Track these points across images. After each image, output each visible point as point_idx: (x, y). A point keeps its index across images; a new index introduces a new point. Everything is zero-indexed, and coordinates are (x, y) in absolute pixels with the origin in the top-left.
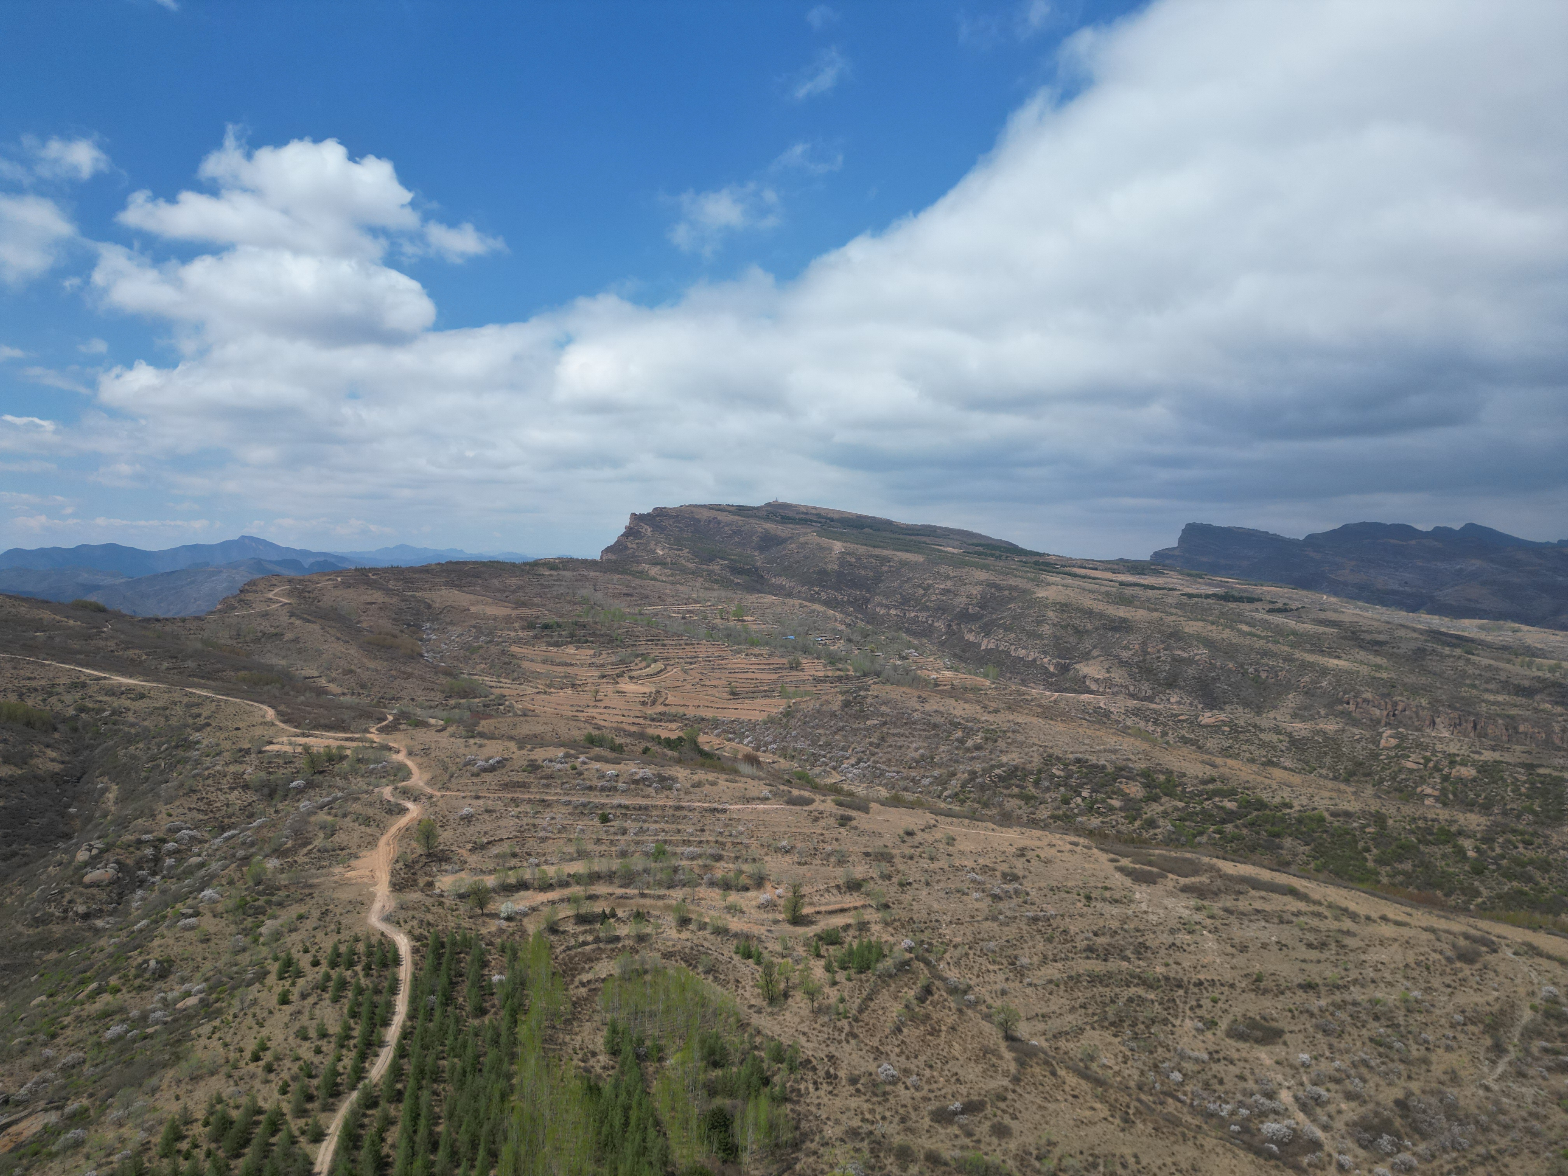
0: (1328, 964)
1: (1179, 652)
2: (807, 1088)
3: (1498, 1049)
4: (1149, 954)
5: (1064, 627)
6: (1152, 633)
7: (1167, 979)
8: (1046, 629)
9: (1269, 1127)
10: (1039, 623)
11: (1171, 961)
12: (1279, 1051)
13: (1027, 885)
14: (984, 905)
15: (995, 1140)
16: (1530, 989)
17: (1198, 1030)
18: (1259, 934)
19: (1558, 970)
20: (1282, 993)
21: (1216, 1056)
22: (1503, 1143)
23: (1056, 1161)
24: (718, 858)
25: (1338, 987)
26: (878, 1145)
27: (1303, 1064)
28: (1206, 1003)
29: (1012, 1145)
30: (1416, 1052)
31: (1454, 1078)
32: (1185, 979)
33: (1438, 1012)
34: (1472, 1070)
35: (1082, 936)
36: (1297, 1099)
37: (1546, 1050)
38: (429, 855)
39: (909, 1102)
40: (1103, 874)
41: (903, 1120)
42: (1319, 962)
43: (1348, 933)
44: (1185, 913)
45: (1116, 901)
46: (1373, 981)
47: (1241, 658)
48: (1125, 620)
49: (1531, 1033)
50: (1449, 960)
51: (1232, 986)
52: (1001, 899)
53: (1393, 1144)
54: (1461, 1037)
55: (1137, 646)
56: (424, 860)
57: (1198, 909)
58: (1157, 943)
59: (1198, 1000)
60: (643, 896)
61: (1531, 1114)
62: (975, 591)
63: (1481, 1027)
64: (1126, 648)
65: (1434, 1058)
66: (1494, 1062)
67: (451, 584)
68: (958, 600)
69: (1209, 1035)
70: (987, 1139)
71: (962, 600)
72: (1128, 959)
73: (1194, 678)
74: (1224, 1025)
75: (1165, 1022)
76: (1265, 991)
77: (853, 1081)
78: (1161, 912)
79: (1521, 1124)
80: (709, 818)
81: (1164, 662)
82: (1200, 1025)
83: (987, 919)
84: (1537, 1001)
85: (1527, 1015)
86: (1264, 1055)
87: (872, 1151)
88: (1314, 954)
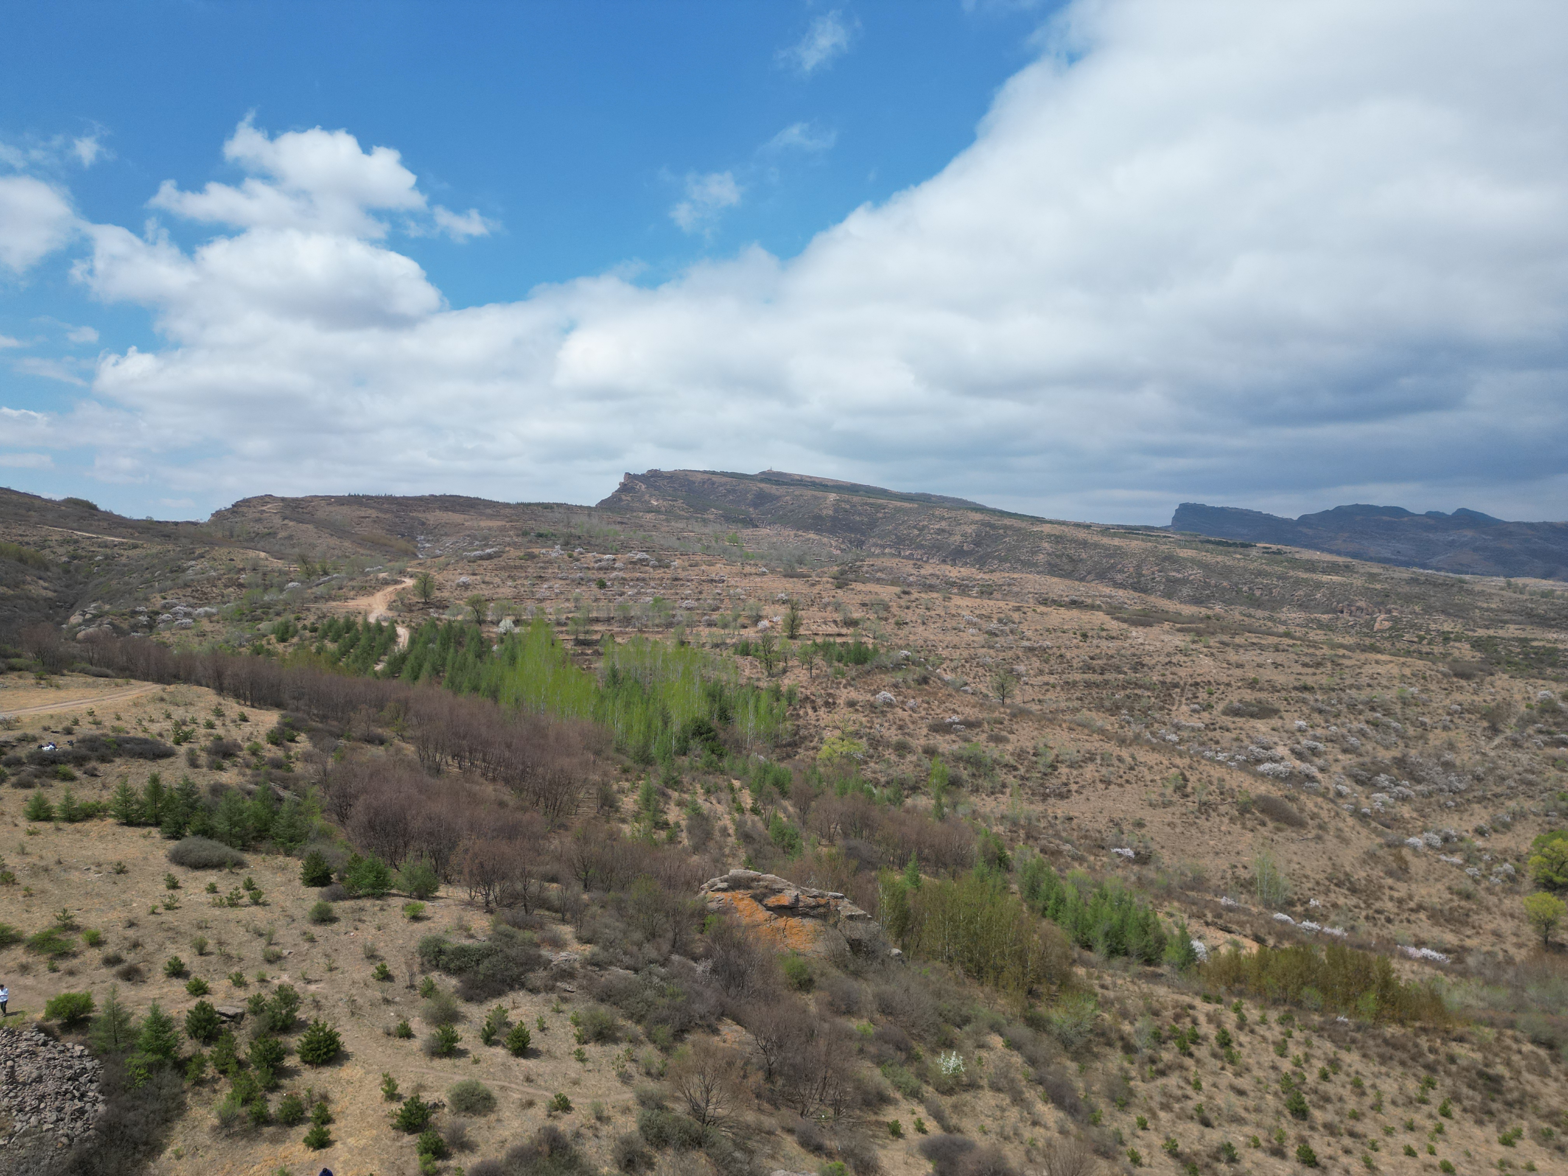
0: (1324, 676)
1: (1174, 574)
2: (806, 713)
3: (1494, 730)
4: (1146, 669)
5: (1059, 557)
6: (1147, 557)
7: (1163, 683)
8: (1041, 558)
9: (1266, 767)
10: (1034, 553)
11: (1167, 673)
12: (1275, 722)
13: (1024, 627)
14: (981, 639)
15: (992, 745)
16: (1526, 696)
17: (1194, 711)
18: (1254, 658)
19: (1554, 685)
20: (1278, 691)
21: (1212, 727)
22: (1499, 790)
23: (1053, 757)
24: (716, 609)
25: (1333, 690)
26: (875, 742)
27: (1300, 730)
28: (1203, 695)
29: (1010, 747)
30: (1411, 731)
31: (1451, 747)
32: (1182, 683)
33: (1435, 705)
34: (1470, 743)
35: (1078, 660)
36: (1293, 751)
37: (1540, 732)
38: (426, 603)
39: (907, 719)
40: (1099, 622)
41: (900, 728)
42: (1315, 674)
43: (1344, 656)
44: (1182, 645)
45: (1113, 638)
46: (1369, 685)
47: (1235, 579)
48: (1119, 548)
49: (1525, 722)
50: (1445, 675)
51: (1228, 685)
52: (997, 635)
53: (1391, 782)
54: (1456, 720)
55: (1131, 569)
56: (421, 606)
57: (1194, 642)
58: (1154, 662)
59: (1194, 694)
60: (640, 631)
61: (1526, 771)
62: (970, 529)
63: (1478, 716)
64: (1121, 571)
65: (1431, 736)
66: (1490, 738)
67: (446, 509)
68: (952, 539)
69: (1205, 715)
70: (985, 744)
71: (958, 538)
72: (1125, 673)
73: (1189, 596)
74: (1220, 707)
75: (1161, 709)
76: (1261, 690)
77: (851, 704)
78: (1158, 644)
79: (1517, 777)
80: (705, 587)
81: (1159, 582)
82: (1196, 706)
83: (983, 647)
84: (1533, 703)
85: (1522, 709)
86: (1262, 726)
87: (871, 745)
88: (1310, 670)
